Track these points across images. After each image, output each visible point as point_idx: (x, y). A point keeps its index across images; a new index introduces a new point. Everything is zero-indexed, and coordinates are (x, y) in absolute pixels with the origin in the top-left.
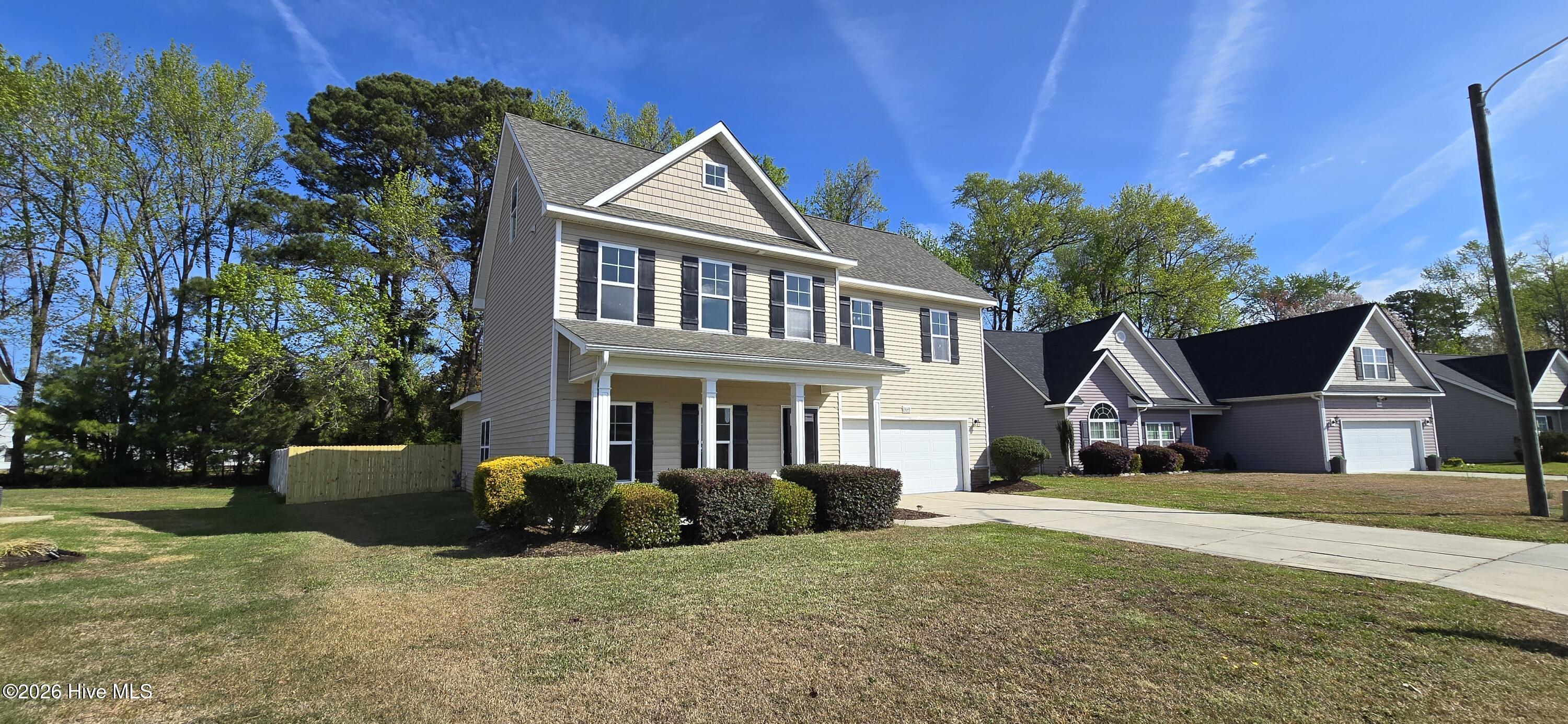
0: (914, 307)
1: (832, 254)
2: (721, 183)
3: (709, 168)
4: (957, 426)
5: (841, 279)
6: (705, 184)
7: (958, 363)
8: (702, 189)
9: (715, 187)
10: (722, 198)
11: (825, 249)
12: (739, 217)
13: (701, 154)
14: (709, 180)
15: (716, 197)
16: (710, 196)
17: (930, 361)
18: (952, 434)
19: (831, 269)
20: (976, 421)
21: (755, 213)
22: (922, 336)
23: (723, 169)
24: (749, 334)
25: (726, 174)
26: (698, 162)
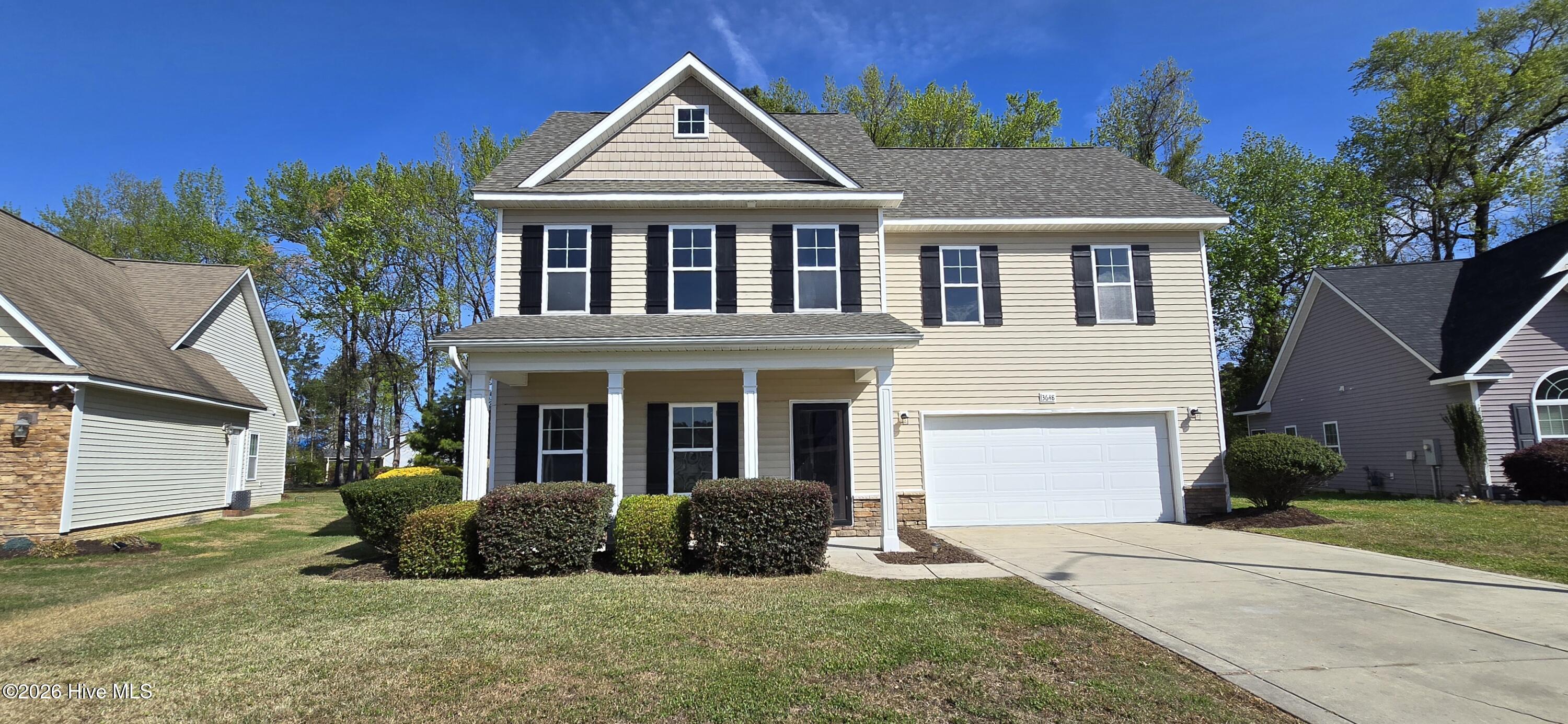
0: (1061, 246)
1: (862, 189)
2: (699, 128)
3: (683, 114)
4: (1161, 420)
5: (887, 224)
6: (677, 134)
7: (1152, 322)
8: (674, 140)
9: (691, 135)
10: (701, 147)
11: (849, 184)
12: (725, 166)
13: (673, 99)
14: (683, 128)
15: (693, 147)
16: (685, 147)
17: (1094, 323)
18: (1149, 433)
19: (871, 212)
20: (1194, 412)
21: (750, 156)
22: (1075, 287)
23: (702, 111)
24: (740, 311)
25: (706, 117)
26: (669, 110)
